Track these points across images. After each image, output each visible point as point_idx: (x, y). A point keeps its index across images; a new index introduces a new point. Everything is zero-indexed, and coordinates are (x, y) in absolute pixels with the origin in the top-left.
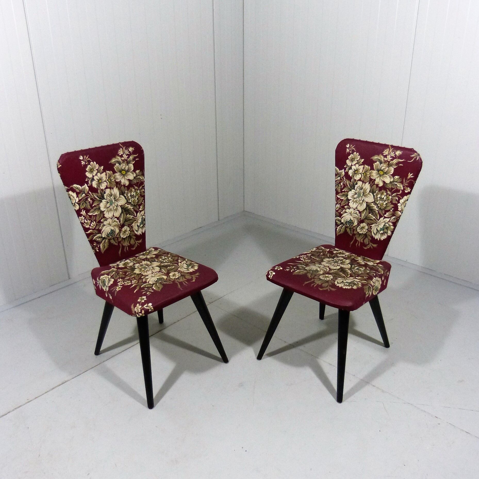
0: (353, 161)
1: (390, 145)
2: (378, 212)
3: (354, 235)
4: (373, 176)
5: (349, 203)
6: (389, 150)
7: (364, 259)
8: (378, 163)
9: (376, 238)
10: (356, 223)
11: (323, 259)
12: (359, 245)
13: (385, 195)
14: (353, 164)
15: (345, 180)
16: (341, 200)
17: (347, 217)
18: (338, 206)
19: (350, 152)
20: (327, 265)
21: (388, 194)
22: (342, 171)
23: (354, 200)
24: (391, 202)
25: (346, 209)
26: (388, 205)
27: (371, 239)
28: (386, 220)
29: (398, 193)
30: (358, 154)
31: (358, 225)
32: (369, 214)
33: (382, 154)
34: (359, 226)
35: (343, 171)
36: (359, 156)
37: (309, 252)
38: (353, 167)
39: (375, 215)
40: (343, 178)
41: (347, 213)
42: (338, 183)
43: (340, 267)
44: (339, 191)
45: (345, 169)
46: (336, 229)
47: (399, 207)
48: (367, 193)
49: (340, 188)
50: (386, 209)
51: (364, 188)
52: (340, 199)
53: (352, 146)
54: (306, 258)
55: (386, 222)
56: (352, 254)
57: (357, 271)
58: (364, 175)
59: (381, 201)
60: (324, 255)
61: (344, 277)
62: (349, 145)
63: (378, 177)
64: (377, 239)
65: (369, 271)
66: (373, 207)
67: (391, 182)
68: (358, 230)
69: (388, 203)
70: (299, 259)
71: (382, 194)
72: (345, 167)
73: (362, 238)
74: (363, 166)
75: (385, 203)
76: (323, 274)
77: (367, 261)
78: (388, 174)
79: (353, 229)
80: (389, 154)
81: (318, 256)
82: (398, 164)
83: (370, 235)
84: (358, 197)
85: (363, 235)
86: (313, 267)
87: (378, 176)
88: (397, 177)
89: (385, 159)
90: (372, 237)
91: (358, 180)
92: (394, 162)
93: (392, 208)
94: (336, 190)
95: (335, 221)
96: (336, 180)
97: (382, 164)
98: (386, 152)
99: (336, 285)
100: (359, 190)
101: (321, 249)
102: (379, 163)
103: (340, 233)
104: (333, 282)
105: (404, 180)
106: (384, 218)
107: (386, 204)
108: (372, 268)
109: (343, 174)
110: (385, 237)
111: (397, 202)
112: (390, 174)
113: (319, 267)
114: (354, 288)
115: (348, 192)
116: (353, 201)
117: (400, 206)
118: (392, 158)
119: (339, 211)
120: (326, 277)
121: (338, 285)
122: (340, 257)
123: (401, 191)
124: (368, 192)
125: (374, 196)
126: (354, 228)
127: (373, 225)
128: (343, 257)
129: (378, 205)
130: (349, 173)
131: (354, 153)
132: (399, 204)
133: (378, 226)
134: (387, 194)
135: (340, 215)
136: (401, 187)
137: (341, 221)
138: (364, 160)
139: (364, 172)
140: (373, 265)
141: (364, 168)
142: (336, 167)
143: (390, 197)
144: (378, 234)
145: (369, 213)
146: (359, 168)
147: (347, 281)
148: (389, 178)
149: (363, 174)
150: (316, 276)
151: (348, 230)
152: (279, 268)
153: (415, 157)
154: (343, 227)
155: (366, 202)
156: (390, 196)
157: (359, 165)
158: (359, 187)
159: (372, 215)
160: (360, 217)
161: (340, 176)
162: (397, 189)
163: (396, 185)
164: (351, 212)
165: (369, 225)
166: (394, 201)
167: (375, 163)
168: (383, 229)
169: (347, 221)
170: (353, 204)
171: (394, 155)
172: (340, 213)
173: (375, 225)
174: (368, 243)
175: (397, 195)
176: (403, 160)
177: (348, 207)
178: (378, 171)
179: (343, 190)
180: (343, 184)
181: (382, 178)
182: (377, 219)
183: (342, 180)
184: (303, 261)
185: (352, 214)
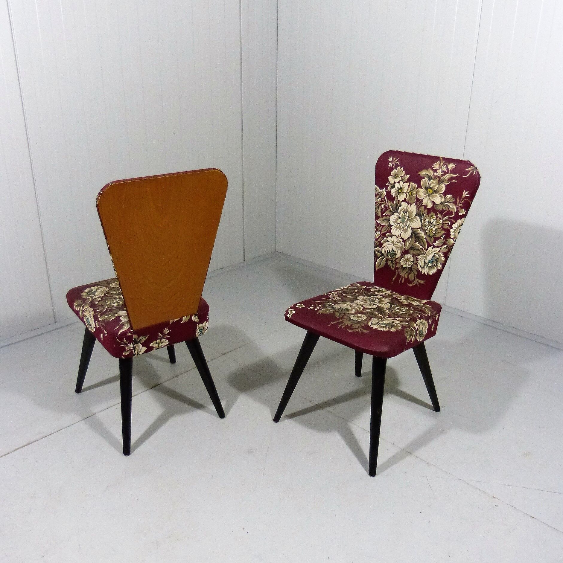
0: (396, 178)
1: (442, 157)
2: (425, 240)
3: (397, 269)
4: (420, 195)
5: (391, 229)
6: (440, 163)
7: (408, 299)
8: (426, 179)
9: (423, 273)
10: (399, 255)
11: (356, 297)
12: (403, 281)
13: (435, 219)
14: (396, 182)
15: (386, 202)
16: (381, 225)
17: (388, 247)
18: (378, 233)
19: (393, 167)
20: (361, 303)
22: (383, 190)
23: (397, 225)
24: (442, 227)
25: (387, 237)
26: (438, 232)
27: (416, 274)
28: (436, 250)
29: (450, 216)
30: (402, 168)
31: (402, 256)
33: (432, 168)
34: (403, 258)
35: (384, 191)
36: (404, 172)
37: (340, 289)
38: (397, 185)
40: (384, 198)
41: (388, 241)
42: (378, 205)
43: (377, 306)
44: (380, 214)
45: (387, 188)
46: (376, 262)
47: (451, 233)
48: (413, 217)
49: (380, 211)
50: (435, 236)
51: (409, 210)
53: (396, 159)
54: (336, 295)
55: (435, 252)
56: (393, 293)
57: (398, 311)
58: (409, 195)
59: (430, 227)
60: (358, 292)
61: (381, 318)
62: (391, 158)
63: (426, 196)
65: (412, 312)
66: (420, 233)
67: (442, 203)
68: (402, 263)
69: (438, 228)
70: (327, 297)
71: (431, 218)
72: (387, 185)
73: (407, 273)
74: (408, 184)
75: (434, 229)
76: (355, 313)
77: (410, 300)
78: (438, 192)
79: (396, 262)
80: (440, 168)
81: (352, 293)
82: (450, 180)
83: (416, 269)
84: (403, 222)
85: (407, 269)
86: (344, 306)
87: (426, 195)
88: (449, 196)
89: (436, 174)
90: (418, 271)
91: (402, 201)
92: (445, 178)
93: (443, 235)
94: (376, 214)
95: (375, 252)
96: (376, 201)
97: (432, 181)
98: (436, 166)
99: (370, 326)
100: (403, 213)
101: (356, 286)
103: (380, 267)
104: (366, 323)
105: (458, 200)
106: (433, 248)
107: (436, 229)
108: (416, 309)
109: (384, 194)
110: (433, 271)
111: (449, 228)
112: (440, 193)
113: (351, 306)
114: (392, 330)
115: (390, 216)
116: (396, 227)
117: (453, 232)
118: (443, 173)
119: (379, 240)
120: (358, 317)
121: (371, 326)
122: (378, 295)
124: (414, 215)
126: (397, 261)
127: (419, 257)
128: (382, 295)
129: (426, 231)
130: (392, 193)
131: (398, 168)
132: (451, 230)
133: (426, 257)
134: (437, 217)
135: (380, 245)
136: (454, 209)
137: (381, 252)
138: (409, 176)
139: (409, 191)
140: (419, 305)
141: (409, 186)
142: (376, 186)
143: (441, 221)
144: (425, 267)
145: (416, 242)
146: (404, 186)
147: (384, 322)
148: (440, 198)
149: (409, 193)
150: (345, 315)
151: (390, 263)
152: (301, 306)
153: (471, 172)
154: (384, 259)
155: (412, 228)
156: (440, 219)
157: (404, 183)
158: (403, 210)
159: (418, 243)
160: (404, 247)
161: (381, 197)
162: (449, 211)
163: (449, 205)
164: (394, 240)
165: (415, 257)
166: (445, 226)
167: (423, 180)
168: (431, 261)
169: (388, 252)
170: (396, 230)
171: (446, 169)
172: (380, 242)
173: (423, 256)
174: (413, 279)
175: (449, 218)
176: (457, 175)
177: (390, 234)
178: (427, 189)
179: (384, 214)
180: (384, 206)
181: (432, 197)
182: (425, 249)
183: (383, 201)
184: (331, 299)
185: (394, 242)
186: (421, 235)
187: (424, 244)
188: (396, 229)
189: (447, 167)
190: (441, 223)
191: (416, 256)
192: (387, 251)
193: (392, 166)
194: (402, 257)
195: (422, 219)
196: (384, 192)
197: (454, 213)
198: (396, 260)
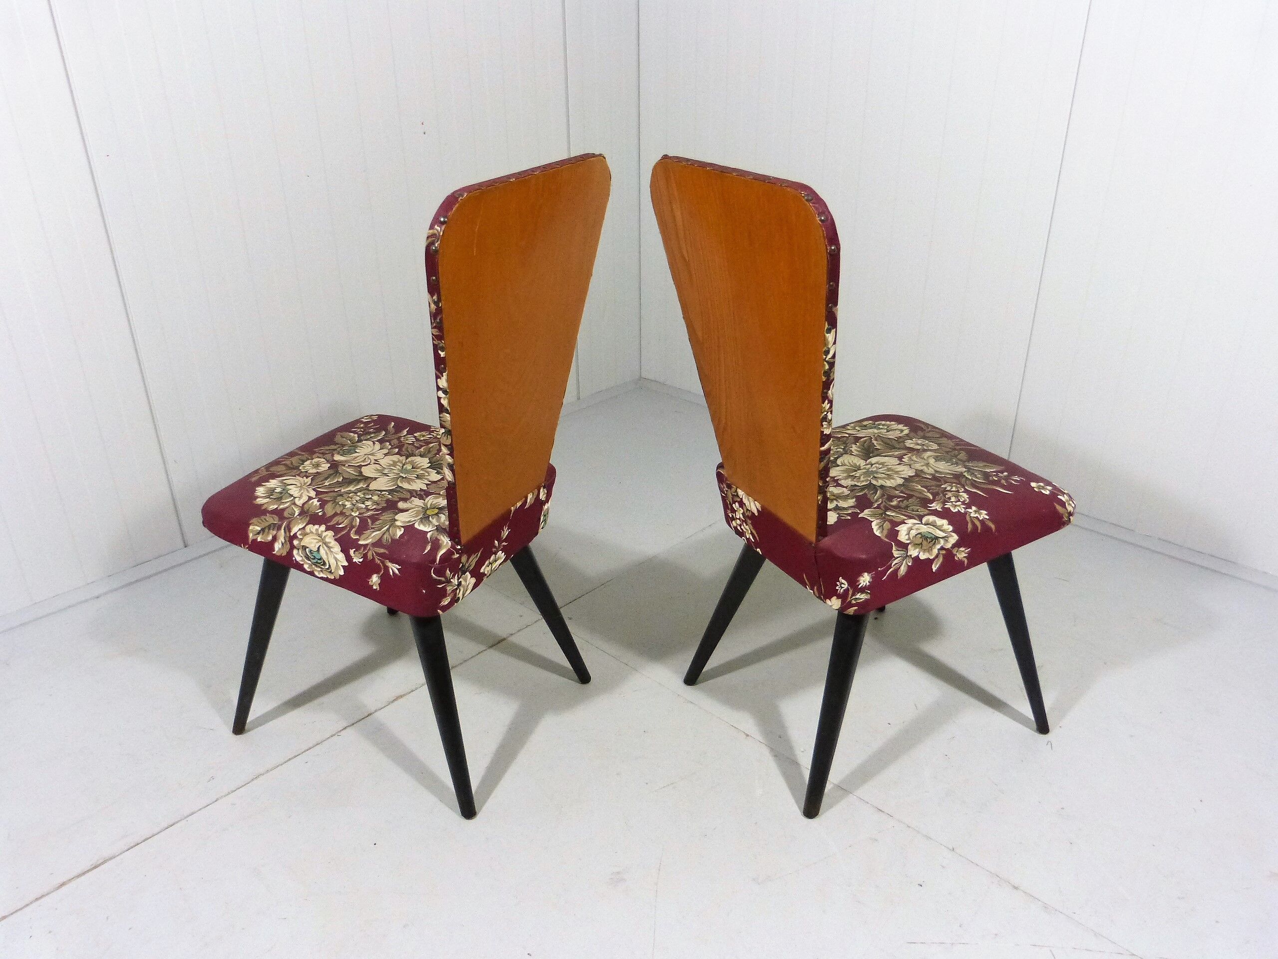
54: (950, 498)
184: (965, 489)
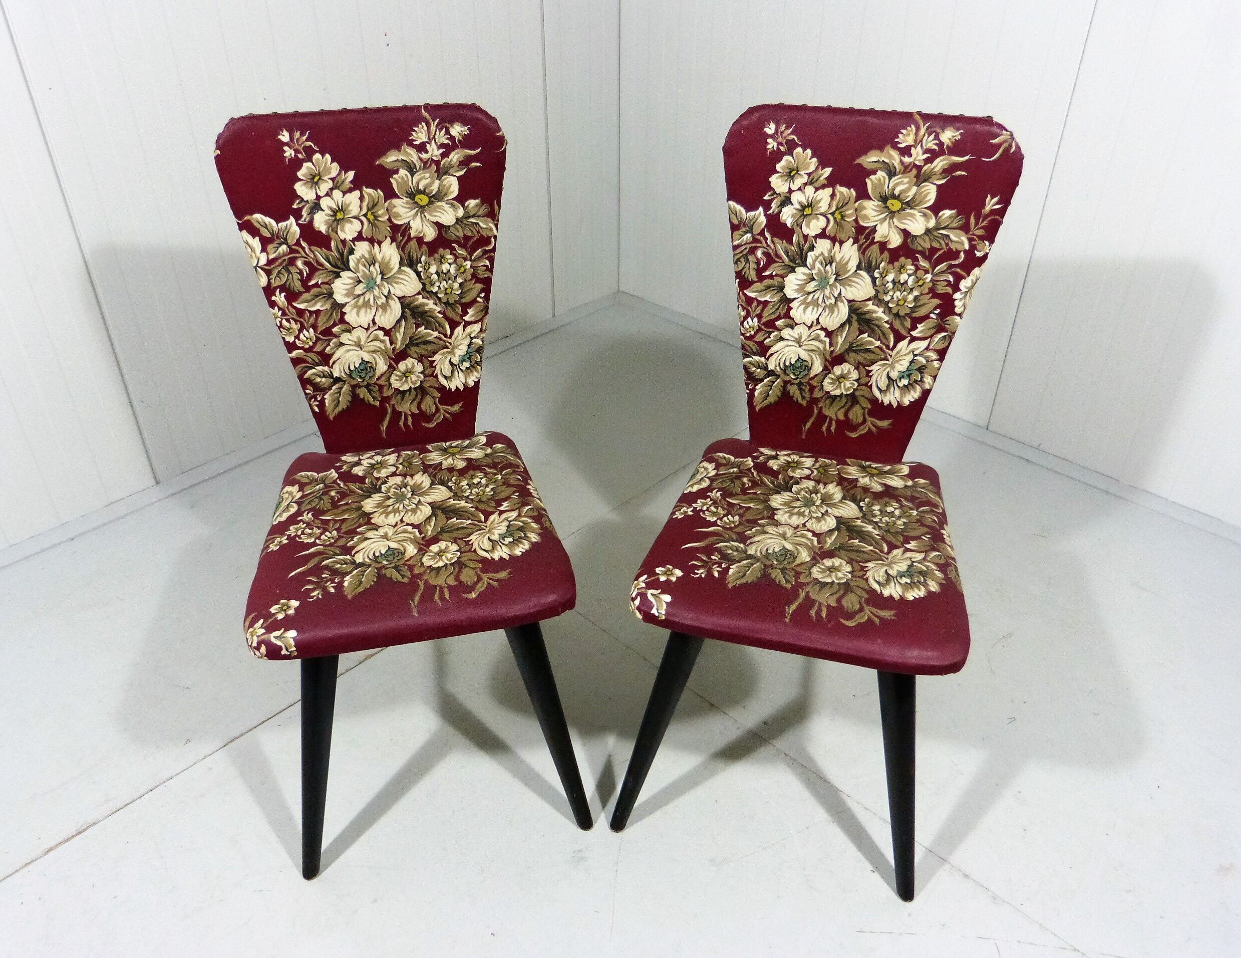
0: (792, 178)
1: (919, 114)
2: (888, 326)
3: (814, 401)
4: (866, 217)
5: (790, 308)
6: (918, 129)
7: (866, 471)
8: (881, 174)
9: (886, 402)
10: (817, 367)
11: (767, 501)
12: (833, 428)
13: (911, 272)
14: (794, 187)
15: (769, 241)
16: (759, 303)
17: (785, 352)
18: (754, 322)
19: (782, 148)
20: (796, 520)
21: (919, 269)
22: (757, 212)
23: (805, 299)
24: (932, 290)
25: (780, 330)
26: (921, 302)
27: (869, 406)
28: (917, 346)
29: (954, 263)
30: (809, 151)
31: (827, 370)
32: (858, 337)
33: (896, 145)
34: (828, 374)
35: (760, 214)
36: (815, 160)
37: (705, 484)
38: (796, 197)
39: (883, 337)
41: (784, 339)
42: (742, 254)
43: (833, 518)
44: (752, 275)
45: (767, 205)
46: (752, 391)
47: (956, 303)
48: (849, 274)
49: (753, 266)
50: (914, 315)
51: (838, 257)
52: (758, 301)
53: (787, 128)
54: (715, 507)
55: (916, 353)
56: (821, 461)
57: (887, 519)
58: (835, 219)
59: (898, 293)
60: (754, 483)
61: (877, 556)
62: (772, 126)
63: (885, 219)
64: (890, 404)
65: (915, 512)
66: (872, 312)
67: (928, 231)
68: (828, 386)
69: (922, 294)
70: (699, 519)
71: (900, 271)
72: (766, 198)
73: (842, 408)
74: (829, 191)
75: (911, 297)
76: (814, 560)
77: (877, 475)
78: (917, 205)
79: (811, 386)
80: (918, 142)
81: (744, 491)
82: (948, 171)
83: (868, 395)
84: (821, 287)
85: (844, 399)
86: (768, 542)
87: (883, 215)
88: (947, 213)
89: (907, 160)
90: (874, 401)
91: (816, 237)
92: (935, 167)
93: (935, 309)
94: (739, 274)
95: (746, 369)
96: (736, 243)
97: (896, 177)
98: (906, 138)
99: (881, 594)
100: (821, 267)
101: (729, 463)
102: (885, 175)
103: (767, 402)
104: (865, 585)
105: (972, 220)
106: (910, 342)
107: (916, 298)
109: (762, 222)
110: (915, 394)
111: (950, 290)
112: (924, 206)
113: (783, 537)
114: (932, 589)
115: (783, 277)
116: (804, 302)
117: (961, 300)
118: (929, 155)
119: (758, 339)
120: (830, 570)
121: (885, 593)
122: (800, 479)
123: (962, 255)
124: (854, 269)
125: (874, 280)
126: (814, 383)
127: (874, 367)
128: (808, 477)
129: (890, 305)
130: (784, 218)
131: (795, 151)
132: (957, 296)
133: (892, 366)
134: (917, 268)
135: (763, 350)
136: (962, 243)
137: (765, 367)
138: (831, 169)
139: (834, 209)
140: (906, 486)
141: (833, 196)
142: (731, 203)
143: (929, 277)
144: (892, 389)
145: (861, 332)
146: (818, 199)
147: (895, 567)
148: (923, 219)
149: (833, 214)
150: (798, 573)
151: (793, 390)
152: (671, 572)
153: (1006, 145)
154: (776, 383)
155: (849, 301)
156: (927, 272)
157: (817, 189)
158: (821, 258)
159: (869, 336)
160: (830, 347)
161: (750, 230)
162: (950, 249)
163: (948, 236)
164: (800, 336)
165: (861, 368)
166: (939, 287)
167: (872, 177)
168: (908, 374)
169: (787, 363)
170: (805, 310)
171: (936, 144)
172: (761, 344)
173: (883, 365)
174: (860, 420)
175: (951, 266)
176: (967, 158)
177: (788, 321)
178: (884, 199)
179: (767, 273)
180: (764, 253)
181: (899, 220)
182: (888, 347)
183: (759, 241)
184: (718, 526)
185: (803, 340)
186: (874, 315)
187: (884, 334)
188: (803, 306)
189: (937, 137)
190: (928, 280)
191: (864, 366)
192: (785, 363)
193: (778, 148)
194: (827, 372)
195: (876, 276)
196: (760, 217)
197: (962, 253)
198: (810, 382)
